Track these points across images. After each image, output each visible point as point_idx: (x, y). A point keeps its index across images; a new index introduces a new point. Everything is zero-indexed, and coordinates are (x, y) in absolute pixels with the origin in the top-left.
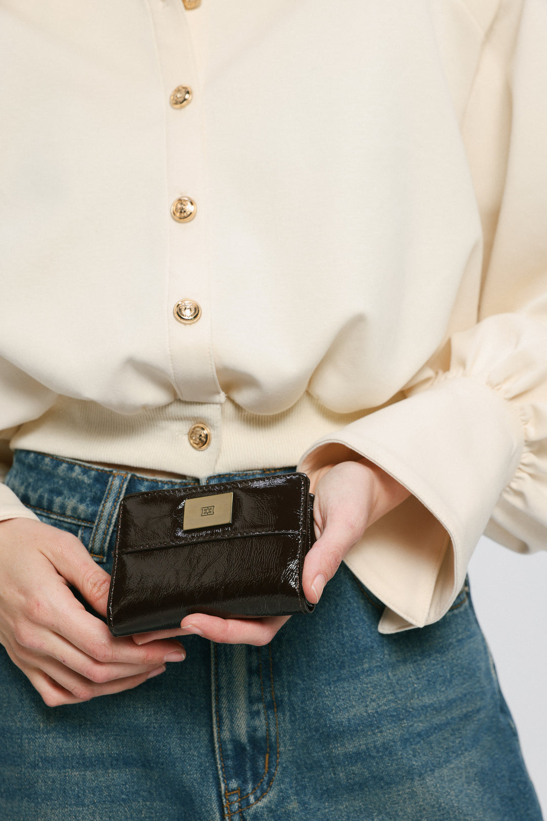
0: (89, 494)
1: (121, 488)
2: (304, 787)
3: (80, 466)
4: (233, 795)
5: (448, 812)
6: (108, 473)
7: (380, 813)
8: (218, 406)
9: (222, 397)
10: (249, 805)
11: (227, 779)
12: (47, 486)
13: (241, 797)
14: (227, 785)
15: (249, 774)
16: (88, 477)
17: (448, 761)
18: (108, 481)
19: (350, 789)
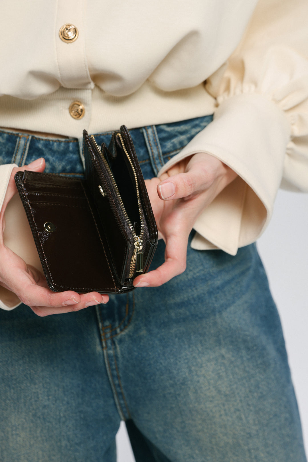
0: (4, 149)
1: (25, 145)
2: (150, 322)
4: (107, 329)
5: (235, 331)
6: (16, 135)
7: (195, 333)
8: (90, 91)
9: (92, 85)
10: (116, 334)
13: (112, 330)
14: (102, 324)
15: (116, 316)
16: (3, 138)
17: (234, 302)
18: (16, 141)
19: (177, 321)
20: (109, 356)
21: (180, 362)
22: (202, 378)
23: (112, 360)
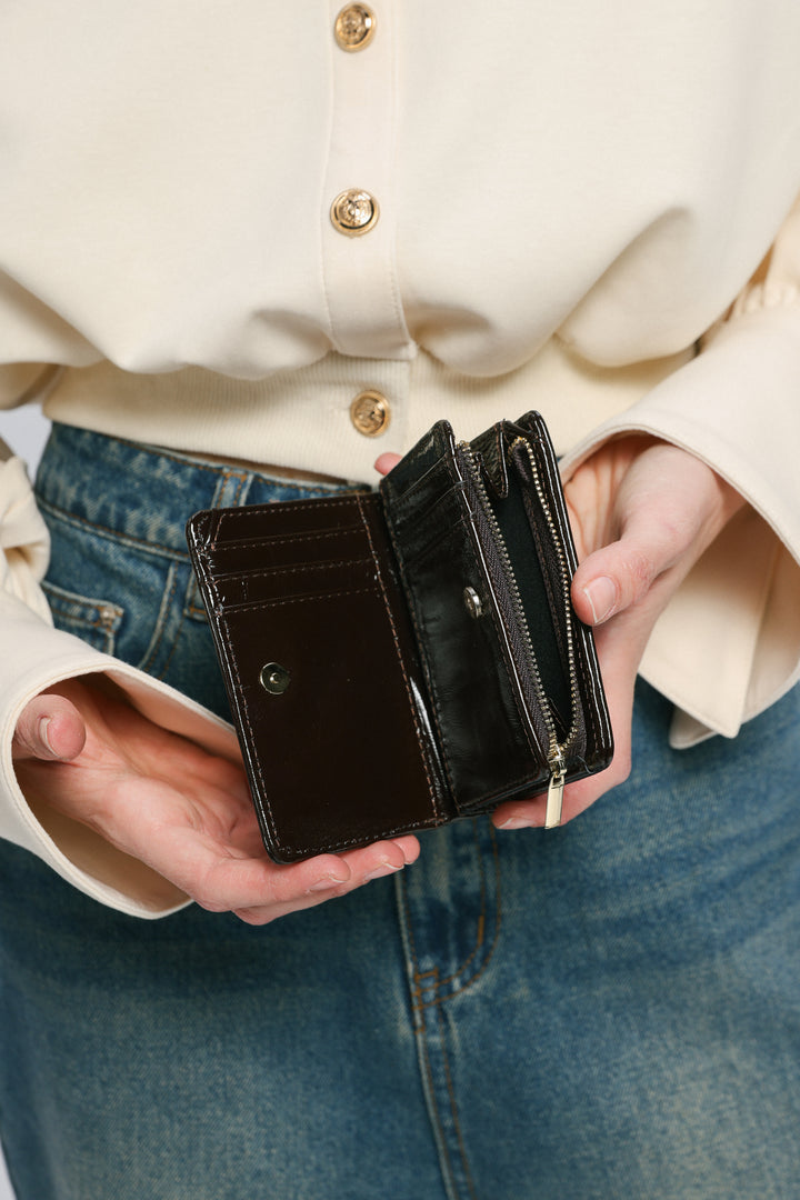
0: (184, 507)
1: (236, 498)
2: (540, 965)
3: (168, 458)
4: (427, 978)
5: (765, 1002)
6: (216, 472)
7: (658, 1002)
8: (404, 365)
9: (412, 350)
10: (451, 992)
12: (114, 491)
15: (452, 947)
16: (183, 477)
17: (763, 924)
18: (215, 487)
19: (613, 968)
20: (429, 1050)
21: (616, 1075)
22: (676, 1122)
23: (438, 1062)
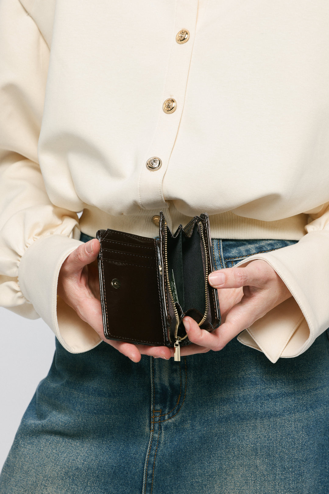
4: (157, 412)
11: (155, 403)
13: (161, 415)
14: (154, 406)
20: (153, 439)
